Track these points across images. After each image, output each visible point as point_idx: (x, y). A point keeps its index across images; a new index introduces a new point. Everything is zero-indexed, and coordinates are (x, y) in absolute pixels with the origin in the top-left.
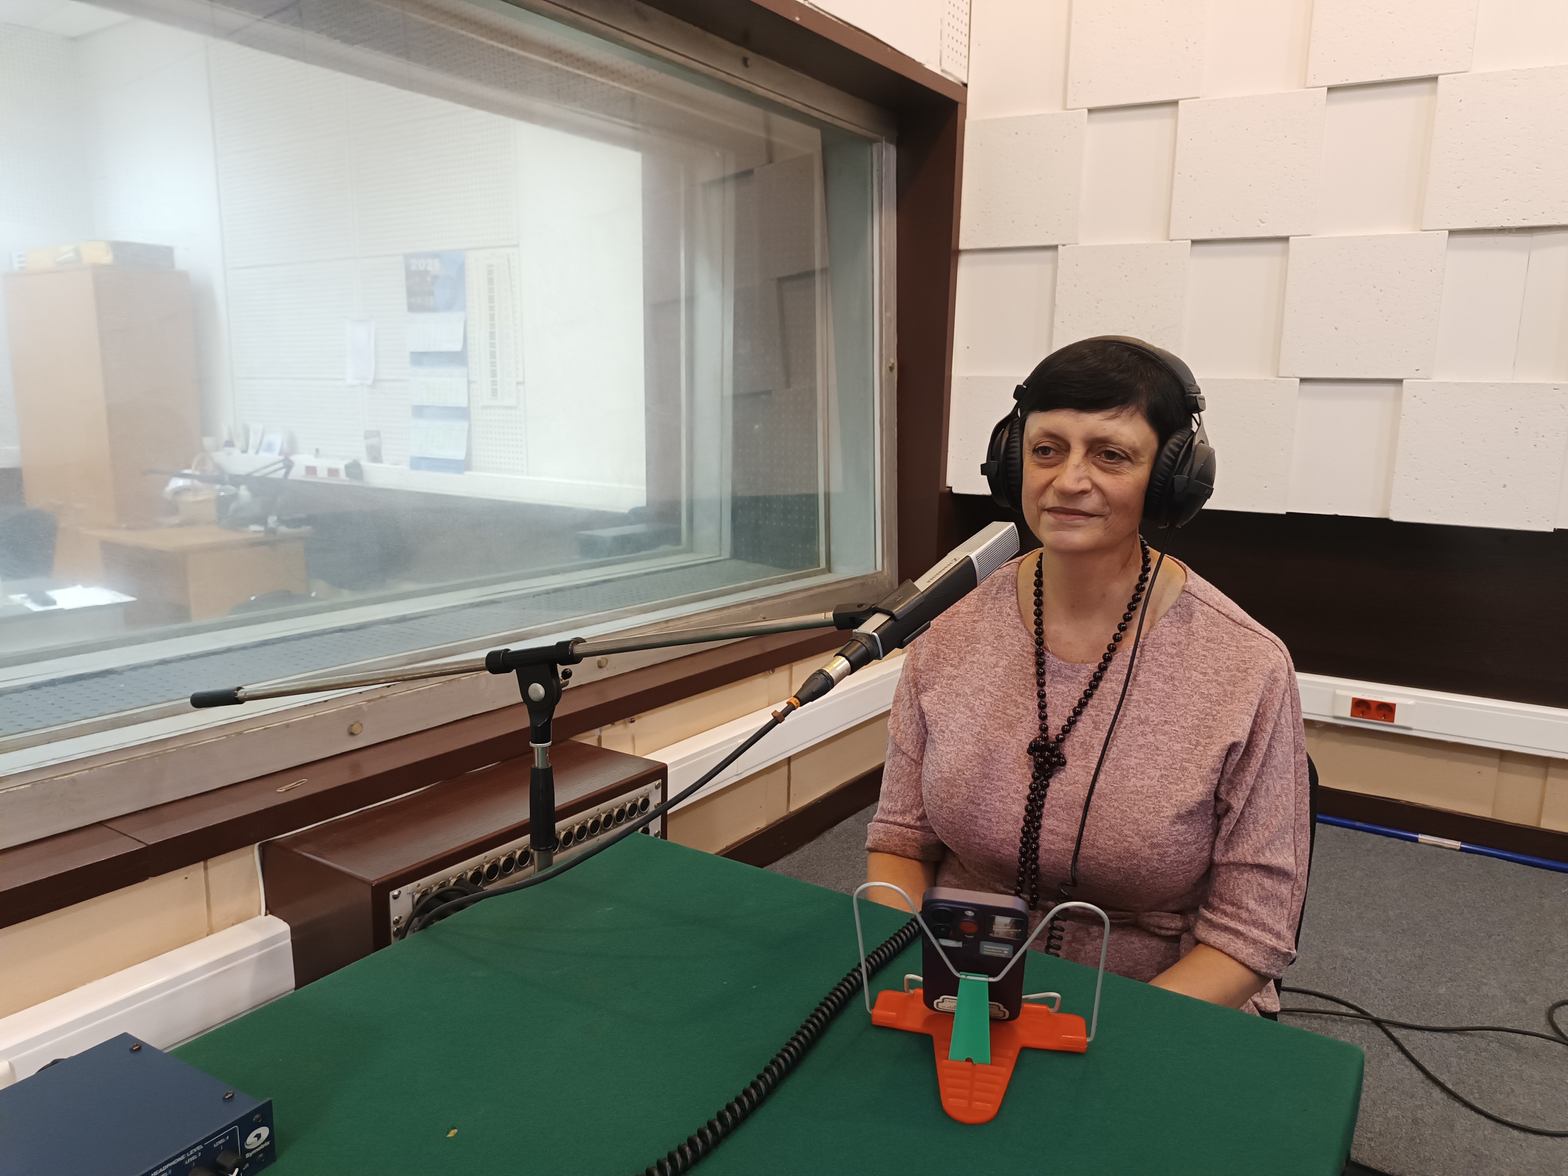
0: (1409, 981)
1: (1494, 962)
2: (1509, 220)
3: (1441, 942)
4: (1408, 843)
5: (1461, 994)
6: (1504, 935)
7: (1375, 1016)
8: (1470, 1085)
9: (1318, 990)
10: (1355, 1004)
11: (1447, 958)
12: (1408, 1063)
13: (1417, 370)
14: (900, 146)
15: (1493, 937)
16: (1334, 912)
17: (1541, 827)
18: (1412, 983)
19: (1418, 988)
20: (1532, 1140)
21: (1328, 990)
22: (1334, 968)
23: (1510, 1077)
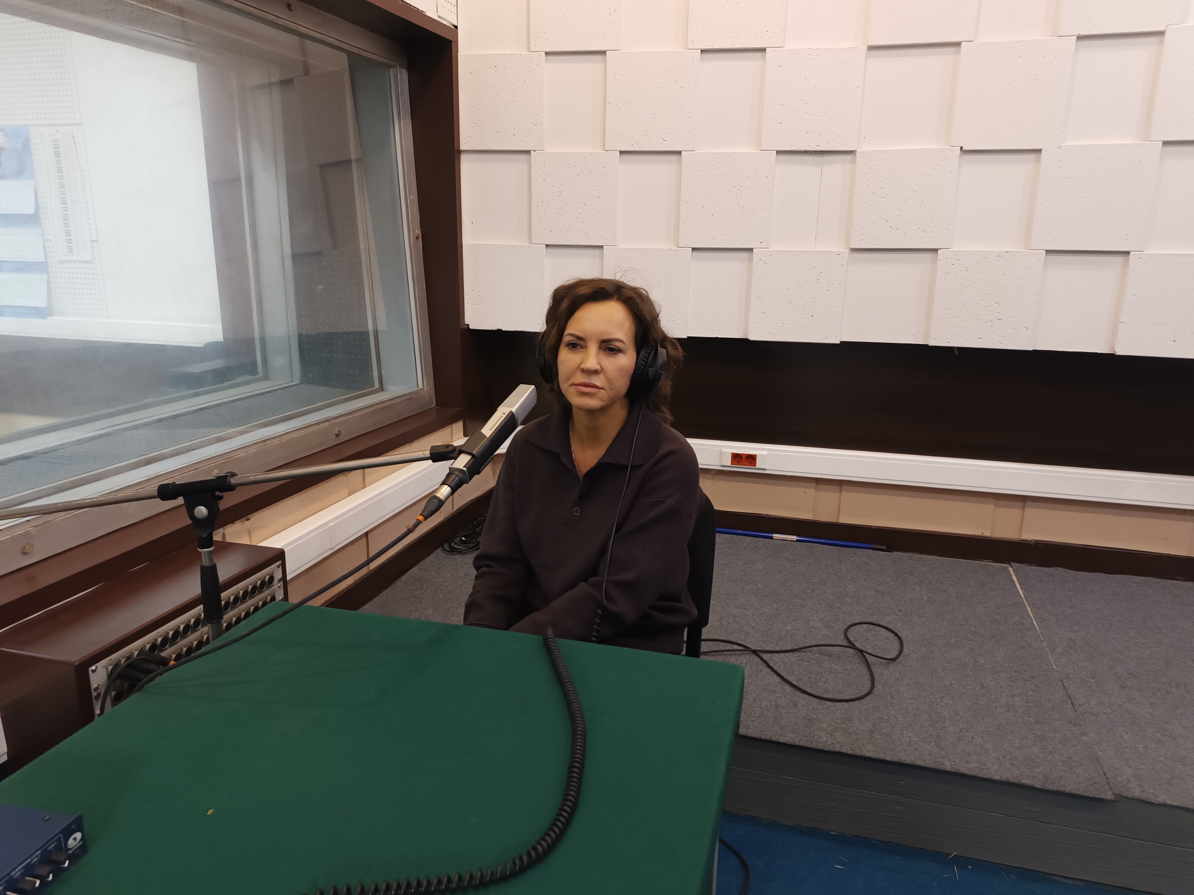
0: (771, 625)
1: (816, 607)
2: (810, 146)
3: (788, 599)
4: (768, 540)
5: (799, 628)
6: (821, 590)
7: (753, 648)
8: (805, 680)
9: (721, 638)
10: (742, 643)
11: (791, 608)
12: (772, 673)
13: (761, 242)
14: (410, 69)
15: (815, 592)
16: (727, 588)
17: (840, 522)
18: (772, 626)
19: (776, 628)
20: (837, 706)
21: (726, 637)
22: (729, 623)
23: (825, 672)
